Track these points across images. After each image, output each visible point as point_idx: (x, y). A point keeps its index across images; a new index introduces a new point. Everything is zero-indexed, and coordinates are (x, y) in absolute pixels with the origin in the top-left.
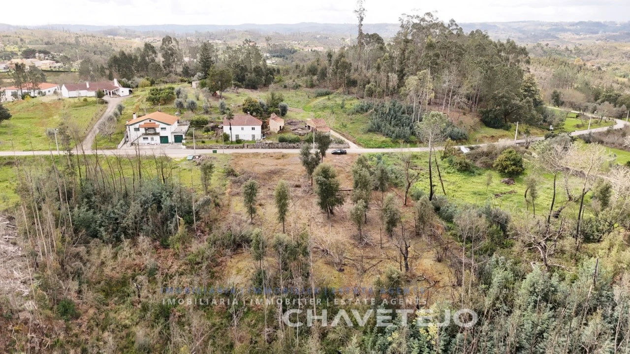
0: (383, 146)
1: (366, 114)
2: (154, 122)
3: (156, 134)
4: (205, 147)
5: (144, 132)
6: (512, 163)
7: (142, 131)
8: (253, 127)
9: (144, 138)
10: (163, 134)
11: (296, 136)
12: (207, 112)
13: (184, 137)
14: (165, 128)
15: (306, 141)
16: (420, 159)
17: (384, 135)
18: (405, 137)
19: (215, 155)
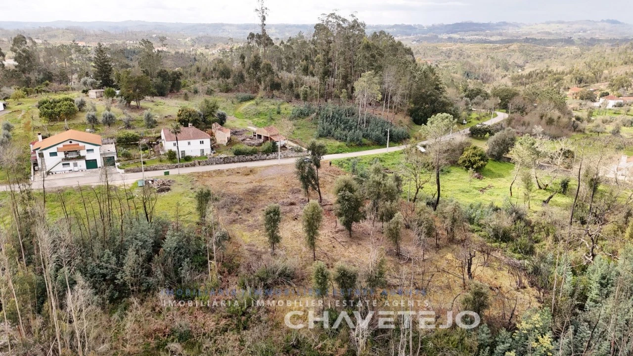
0: (340, 151)
1: (307, 118)
2: (77, 143)
3: (80, 158)
4: (149, 168)
5: (63, 156)
6: (479, 158)
7: (61, 155)
8: (202, 140)
9: (63, 164)
10: (90, 157)
11: (252, 148)
12: (128, 126)
13: (116, 159)
14: (92, 150)
15: (264, 151)
16: (384, 161)
17: (337, 139)
18: (358, 140)
19: (168, 178)
